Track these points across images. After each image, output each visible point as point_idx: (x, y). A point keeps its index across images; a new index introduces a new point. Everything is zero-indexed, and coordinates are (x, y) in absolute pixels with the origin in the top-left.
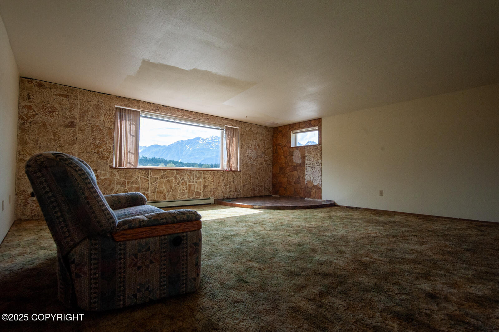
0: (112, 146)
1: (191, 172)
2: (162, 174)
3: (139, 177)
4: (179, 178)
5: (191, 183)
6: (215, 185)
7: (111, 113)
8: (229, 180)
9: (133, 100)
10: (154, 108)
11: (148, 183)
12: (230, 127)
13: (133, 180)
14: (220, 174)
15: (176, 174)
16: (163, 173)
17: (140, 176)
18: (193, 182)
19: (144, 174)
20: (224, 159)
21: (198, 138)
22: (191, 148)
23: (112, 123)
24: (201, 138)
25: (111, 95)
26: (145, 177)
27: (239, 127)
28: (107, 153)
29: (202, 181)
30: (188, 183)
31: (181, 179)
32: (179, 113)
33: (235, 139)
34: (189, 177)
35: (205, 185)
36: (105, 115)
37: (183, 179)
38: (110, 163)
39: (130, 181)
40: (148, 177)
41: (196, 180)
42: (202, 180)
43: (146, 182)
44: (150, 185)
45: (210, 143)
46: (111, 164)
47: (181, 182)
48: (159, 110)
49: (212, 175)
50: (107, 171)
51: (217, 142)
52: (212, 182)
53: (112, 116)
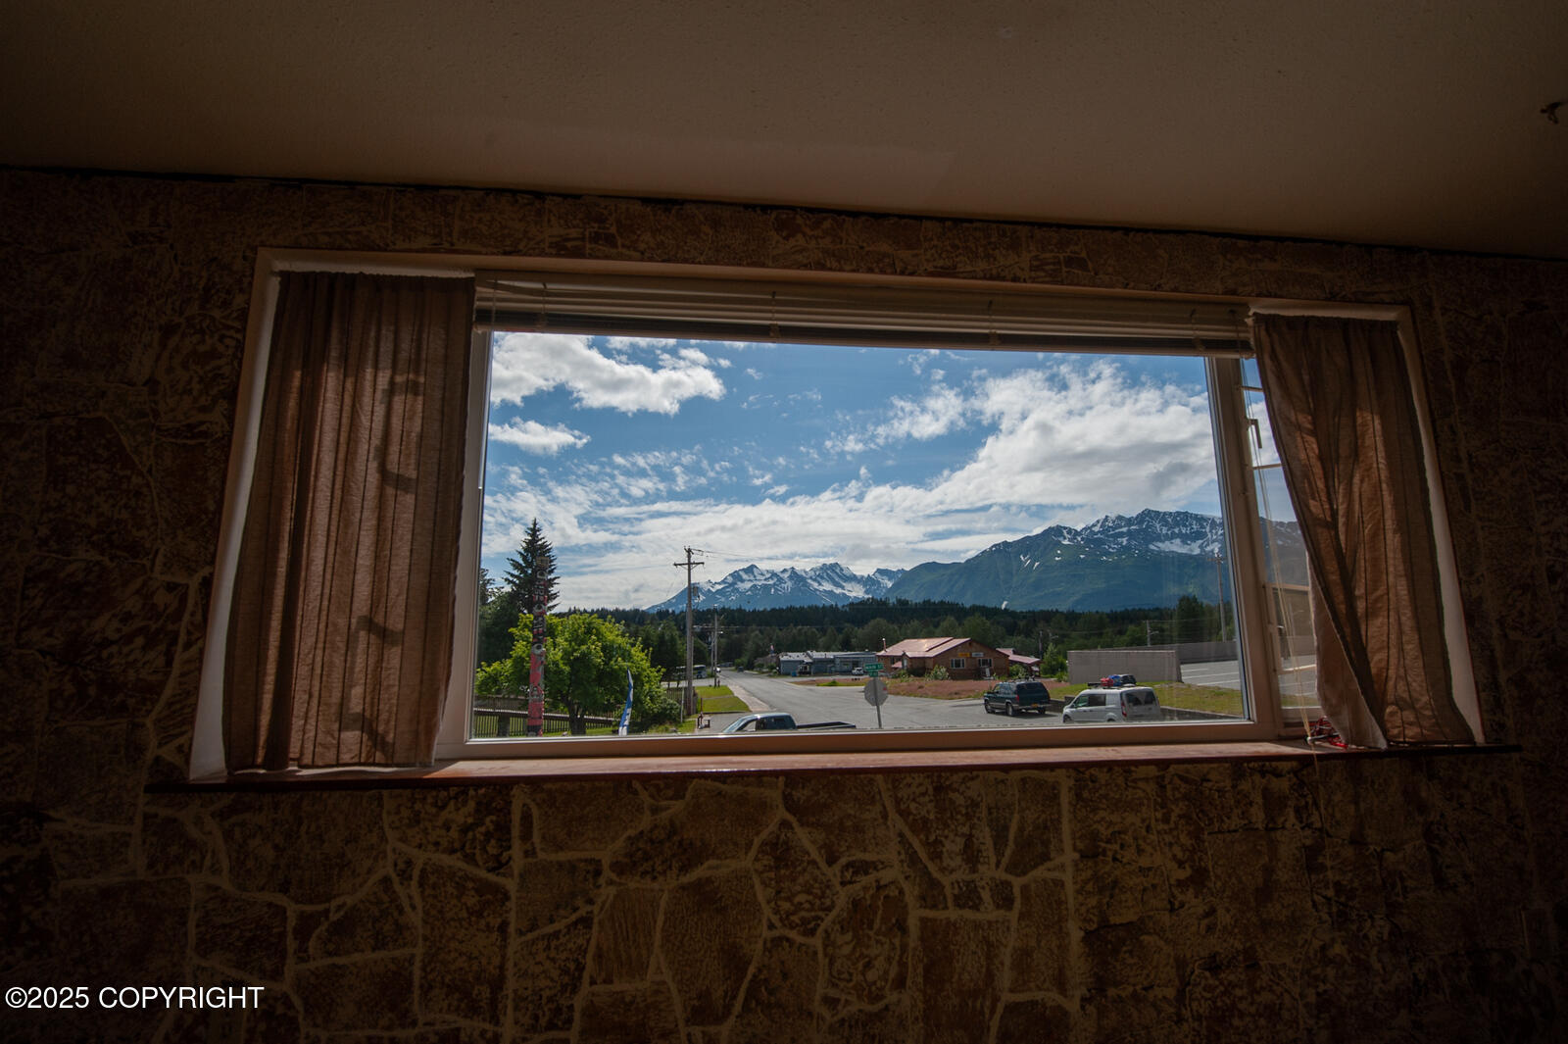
0: (194, 582)
1: (938, 789)
2: (646, 821)
3: (409, 863)
4: (815, 855)
5: (953, 914)
6: (1224, 918)
7: (217, 314)
8: (1380, 856)
9: (403, 187)
10: (574, 233)
11: (503, 928)
12: (1307, 320)
13: (349, 901)
14: (1266, 792)
15: (782, 813)
16: (655, 810)
17: (420, 858)
18: (968, 897)
19: (465, 830)
20: (1274, 629)
21: (1058, 531)
22: (1037, 564)
23: (214, 392)
24: (1065, 528)
25: (230, 178)
26: (470, 858)
27: (1407, 302)
28: (145, 648)
29: (1068, 877)
30: (915, 916)
31: (833, 873)
32: (800, 240)
33: (1372, 427)
34: (926, 844)
35: (1105, 924)
36: (168, 331)
37: (862, 868)
38: (160, 745)
39: (327, 911)
40: (499, 865)
41: (1001, 875)
42: (1064, 865)
43: (480, 915)
44: (514, 943)
45: (1100, 542)
46: (168, 753)
47: (842, 898)
48: (610, 240)
49: (1177, 810)
50: (131, 821)
51: (1122, 535)
52: (1180, 883)
53: (222, 338)
